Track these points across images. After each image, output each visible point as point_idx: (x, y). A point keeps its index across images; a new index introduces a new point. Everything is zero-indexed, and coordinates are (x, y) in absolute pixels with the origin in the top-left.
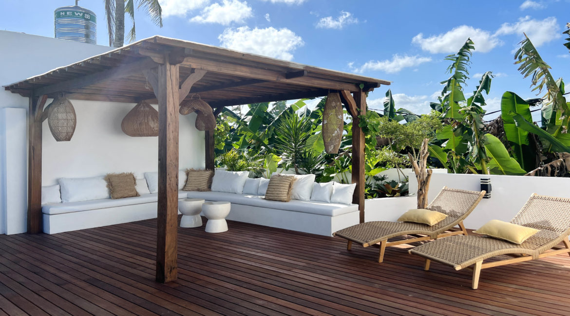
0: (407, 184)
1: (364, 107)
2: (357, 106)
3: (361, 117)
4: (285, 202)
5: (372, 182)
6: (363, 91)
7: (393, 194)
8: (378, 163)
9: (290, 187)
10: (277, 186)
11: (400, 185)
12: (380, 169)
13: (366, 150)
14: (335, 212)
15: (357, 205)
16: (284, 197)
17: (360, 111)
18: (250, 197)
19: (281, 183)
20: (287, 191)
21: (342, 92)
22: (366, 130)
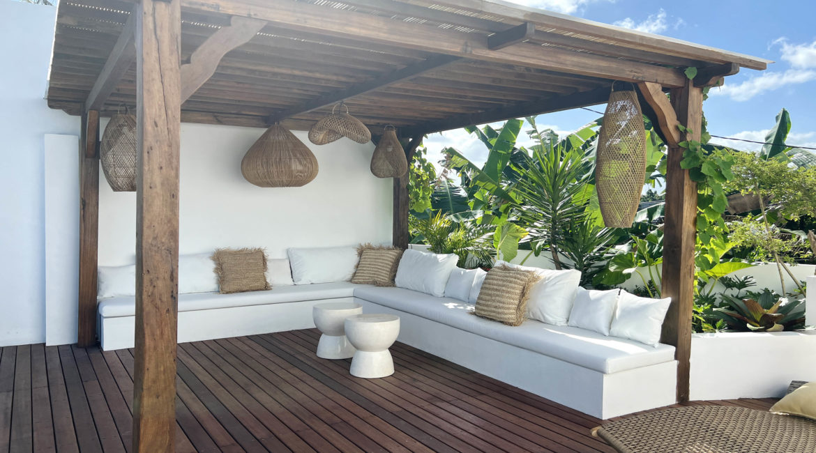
0: (802, 301)
1: (695, 123)
2: (678, 119)
3: (688, 144)
4: (511, 324)
5: (717, 290)
6: (695, 86)
7: (766, 324)
8: (733, 249)
9: (523, 294)
10: (497, 290)
11: (784, 301)
12: (737, 264)
13: (698, 223)
14: (611, 364)
15: (672, 349)
16: (511, 315)
17: (686, 131)
18: (451, 305)
19: (504, 286)
20: (517, 302)
21: (641, 86)
22: (698, 177)
